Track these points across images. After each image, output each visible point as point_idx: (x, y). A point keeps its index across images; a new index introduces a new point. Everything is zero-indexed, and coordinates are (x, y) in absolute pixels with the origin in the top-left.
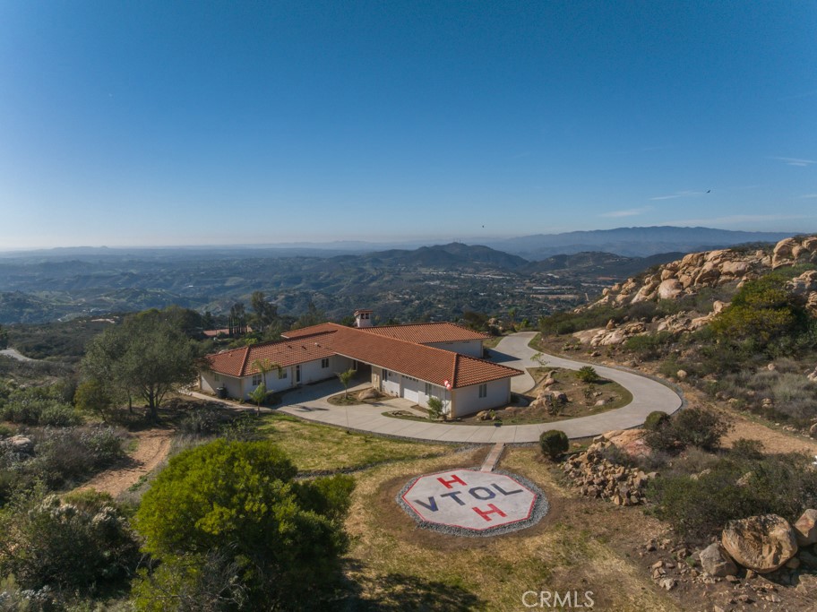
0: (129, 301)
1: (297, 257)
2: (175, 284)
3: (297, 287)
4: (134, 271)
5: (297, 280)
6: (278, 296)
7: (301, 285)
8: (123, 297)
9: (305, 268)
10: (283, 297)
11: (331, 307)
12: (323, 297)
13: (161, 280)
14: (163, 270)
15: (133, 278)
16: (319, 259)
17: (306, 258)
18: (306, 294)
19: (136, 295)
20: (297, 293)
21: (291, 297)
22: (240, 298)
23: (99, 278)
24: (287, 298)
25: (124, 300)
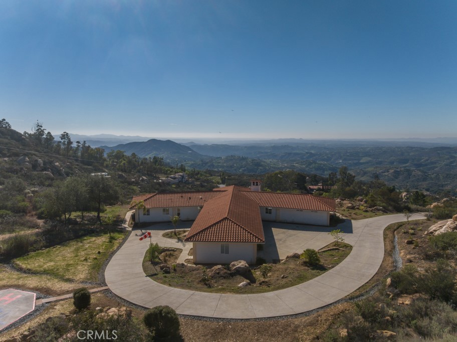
0: (307, 167)
1: (408, 147)
2: (332, 160)
3: (404, 165)
4: (313, 152)
5: (406, 161)
6: (390, 171)
7: (407, 165)
8: (304, 165)
9: (411, 154)
10: (393, 171)
11: (425, 179)
12: (420, 173)
13: (326, 157)
14: (327, 152)
15: (312, 155)
16: (423, 149)
17: (414, 148)
18: (408, 171)
19: (310, 164)
20: (402, 169)
21: (398, 171)
22: (366, 170)
23: (296, 154)
24: (396, 172)
25: (304, 166)
